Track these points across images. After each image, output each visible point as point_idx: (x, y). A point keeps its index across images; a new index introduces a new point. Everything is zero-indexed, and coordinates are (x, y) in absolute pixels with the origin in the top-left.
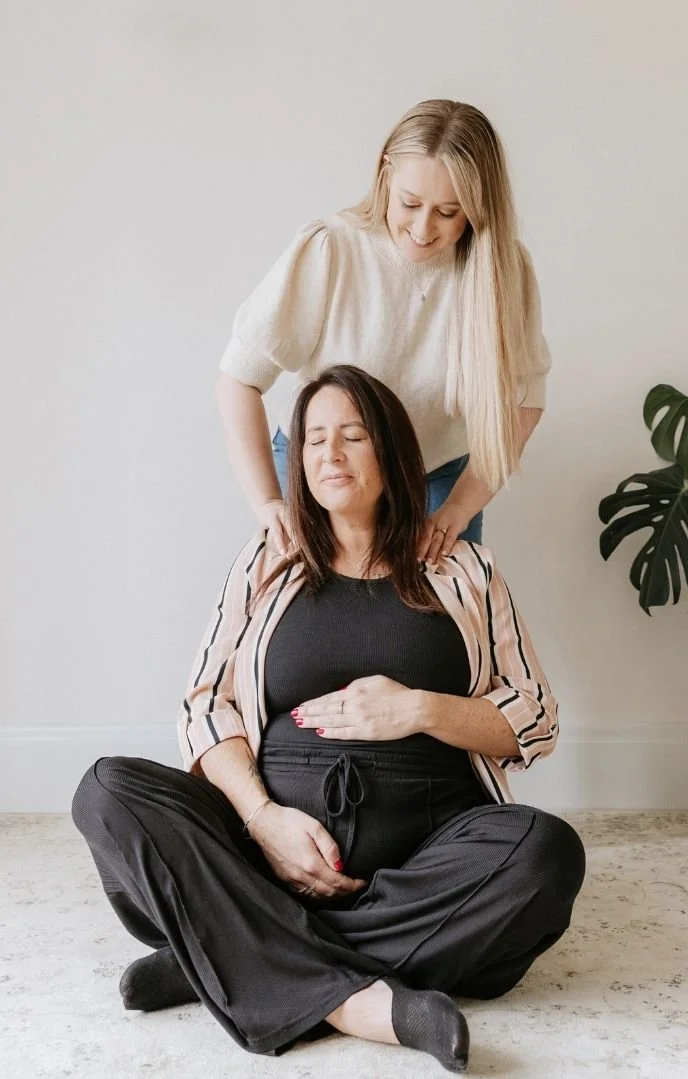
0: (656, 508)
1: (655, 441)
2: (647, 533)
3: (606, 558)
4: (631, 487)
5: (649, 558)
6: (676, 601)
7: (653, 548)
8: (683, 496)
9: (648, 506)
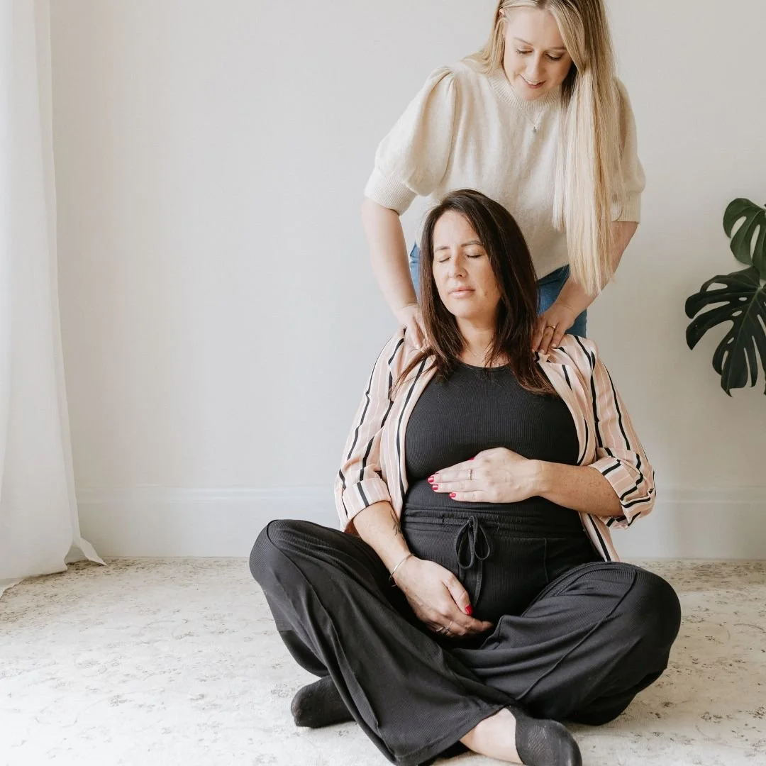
0: (735, 305)
1: (733, 247)
2: (728, 325)
3: (691, 348)
4: (714, 287)
5: (729, 348)
6: (754, 384)
7: (733, 339)
8: (760, 294)
9: (728, 303)
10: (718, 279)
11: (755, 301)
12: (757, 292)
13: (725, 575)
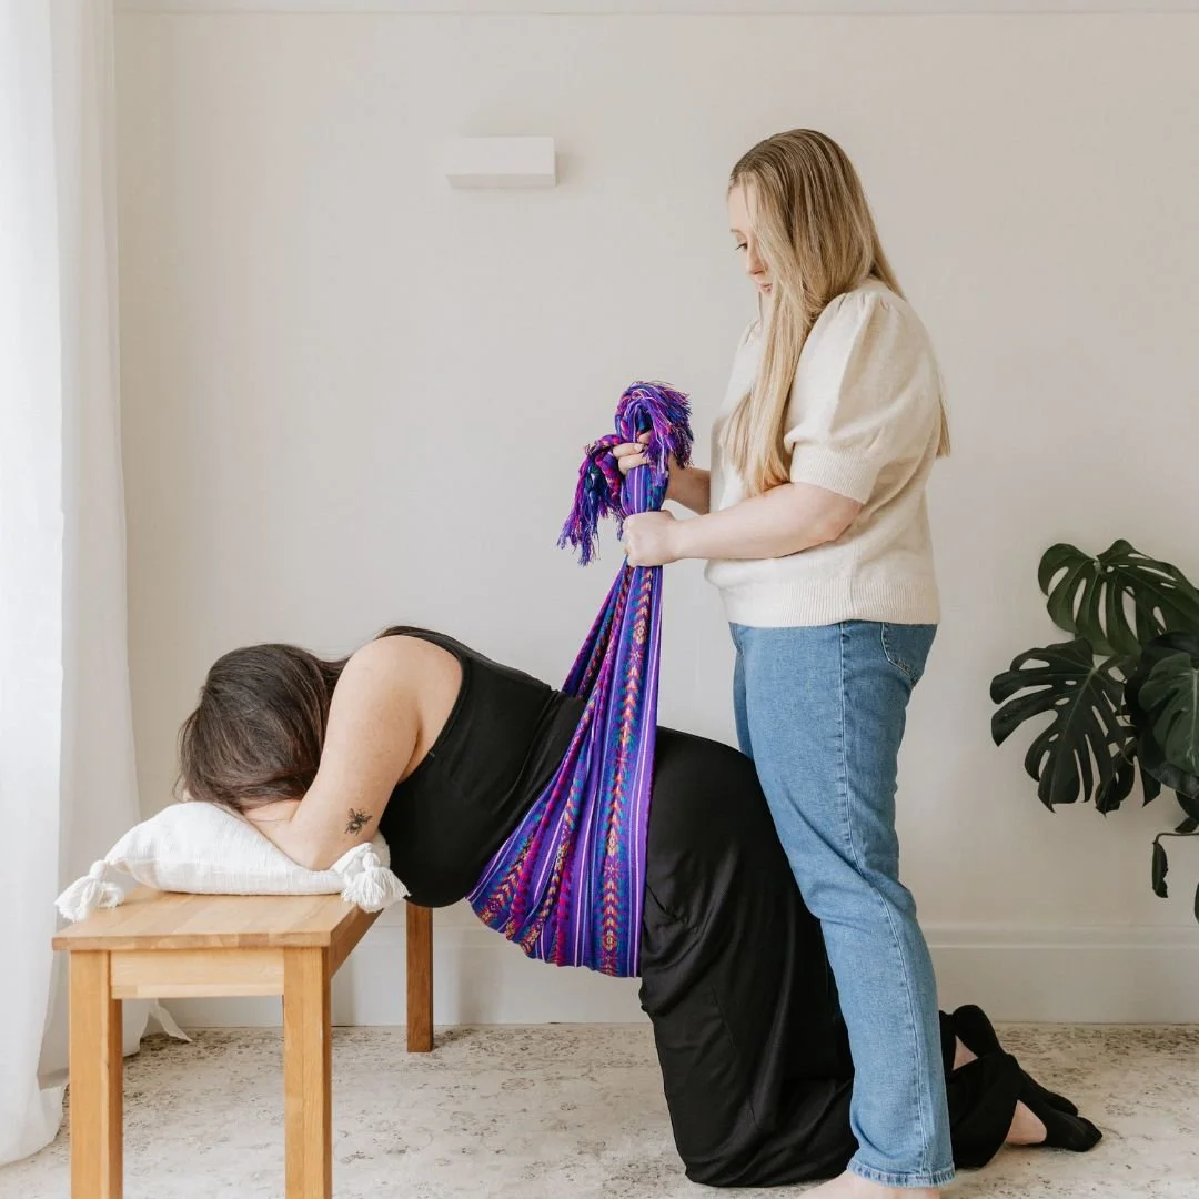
0: (1060, 690)
1: (1050, 607)
3: (998, 744)
4: (1030, 664)
5: (1051, 746)
6: (1087, 798)
7: (1056, 736)
8: (1094, 677)
9: (1050, 686)
10: (1035, 653)
11: (1088, 688)
12: (1090, 675)
13: (1044, 1048)
